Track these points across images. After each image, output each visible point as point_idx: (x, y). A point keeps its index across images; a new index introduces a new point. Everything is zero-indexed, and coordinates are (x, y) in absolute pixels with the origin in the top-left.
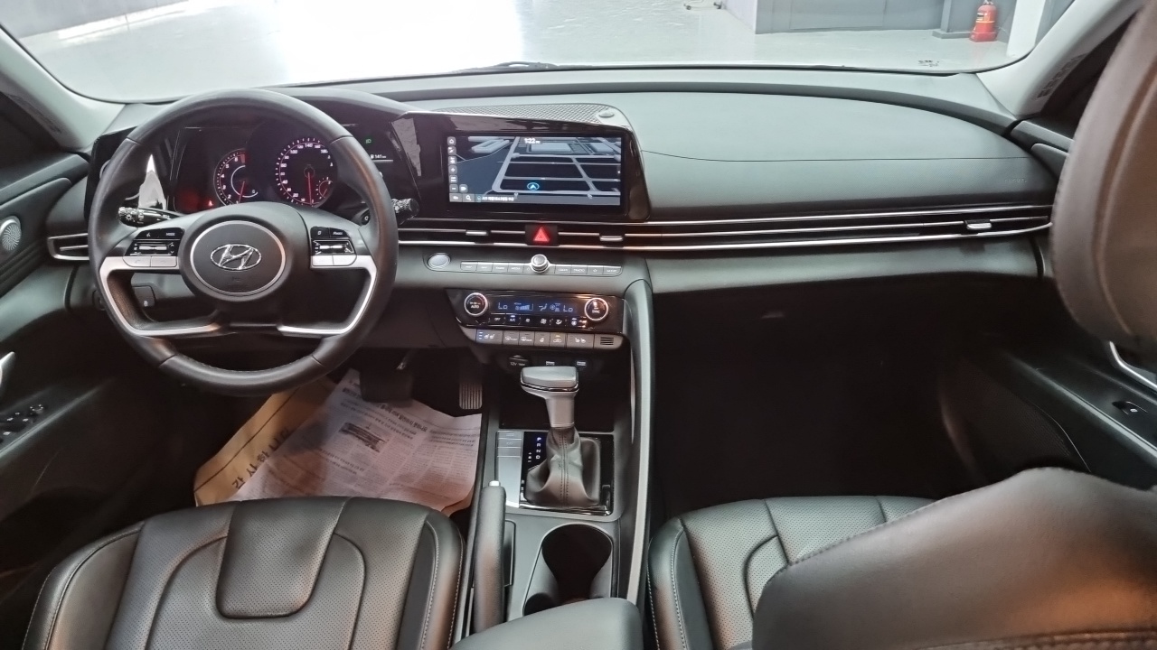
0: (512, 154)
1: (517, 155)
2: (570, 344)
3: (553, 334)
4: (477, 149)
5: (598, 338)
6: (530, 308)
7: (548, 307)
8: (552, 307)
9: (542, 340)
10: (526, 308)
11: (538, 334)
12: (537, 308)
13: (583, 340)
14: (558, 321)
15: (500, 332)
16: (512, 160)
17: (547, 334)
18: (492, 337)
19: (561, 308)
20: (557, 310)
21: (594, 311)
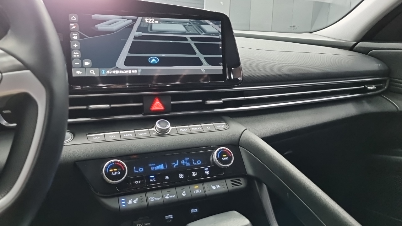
0: (135, 33)
1: (140, 33)
2: (208, 192)
3: (192, 187)
4: (101, 27)
5: (229, 181)
6: (165, 166)
7: (180, 163)
8: (183, 162)
9: (184, 194)
10: (161, 167)
11: (179, 189)
12: (170, 166)
13: (218, 186)
14: (193, 173)
15: (143, 195)
16: (135, 38)
17: (187, 187)
18: (135, 201)
19: (190, 161)
20: (188, 164)
21: (223, 159)
